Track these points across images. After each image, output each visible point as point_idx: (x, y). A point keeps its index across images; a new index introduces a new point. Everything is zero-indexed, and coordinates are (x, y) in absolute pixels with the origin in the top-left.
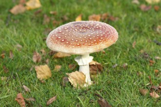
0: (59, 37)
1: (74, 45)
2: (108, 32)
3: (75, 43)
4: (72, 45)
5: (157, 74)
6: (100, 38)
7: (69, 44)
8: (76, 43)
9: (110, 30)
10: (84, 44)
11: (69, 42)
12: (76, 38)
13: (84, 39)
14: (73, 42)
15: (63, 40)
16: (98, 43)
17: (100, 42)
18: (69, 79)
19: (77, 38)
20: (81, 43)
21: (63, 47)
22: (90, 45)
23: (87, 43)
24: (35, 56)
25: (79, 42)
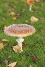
4: (17, 33)
7: (16, 33)
10: (22, 33)
12: (18, 30)
15: (13, 31)
16: (28, 32)
21: (13, 34)
22: (25, 33)
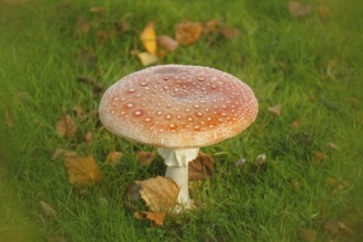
0: (130, 105)
1: (162, 127)
2: (236, 98)
3: (166, 123)
4: (159, 126)
5: (332, 189)
6: (219, 114)
7: (152, 123)
8: (168, 122)
9: (241, 93)
10: (184, 127)
11: (152, 119)
12: (167, 111)
13: (185, 115)
14: (161, 118)
15: (138, 113)
16: (215, 125)
17: (220, 122)
18: (142, 193)
19: (170, 111)
20: (178, 123)
21: (137, 130)
22: (198, 130)
23: (191, 124)
24: (62, 122)
25: (175, 120)
